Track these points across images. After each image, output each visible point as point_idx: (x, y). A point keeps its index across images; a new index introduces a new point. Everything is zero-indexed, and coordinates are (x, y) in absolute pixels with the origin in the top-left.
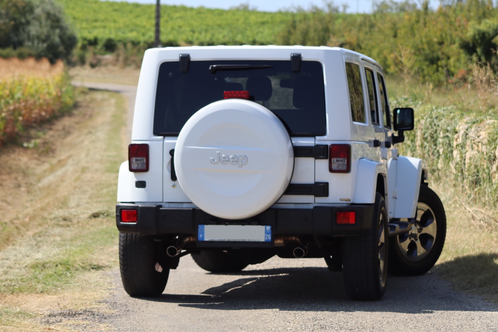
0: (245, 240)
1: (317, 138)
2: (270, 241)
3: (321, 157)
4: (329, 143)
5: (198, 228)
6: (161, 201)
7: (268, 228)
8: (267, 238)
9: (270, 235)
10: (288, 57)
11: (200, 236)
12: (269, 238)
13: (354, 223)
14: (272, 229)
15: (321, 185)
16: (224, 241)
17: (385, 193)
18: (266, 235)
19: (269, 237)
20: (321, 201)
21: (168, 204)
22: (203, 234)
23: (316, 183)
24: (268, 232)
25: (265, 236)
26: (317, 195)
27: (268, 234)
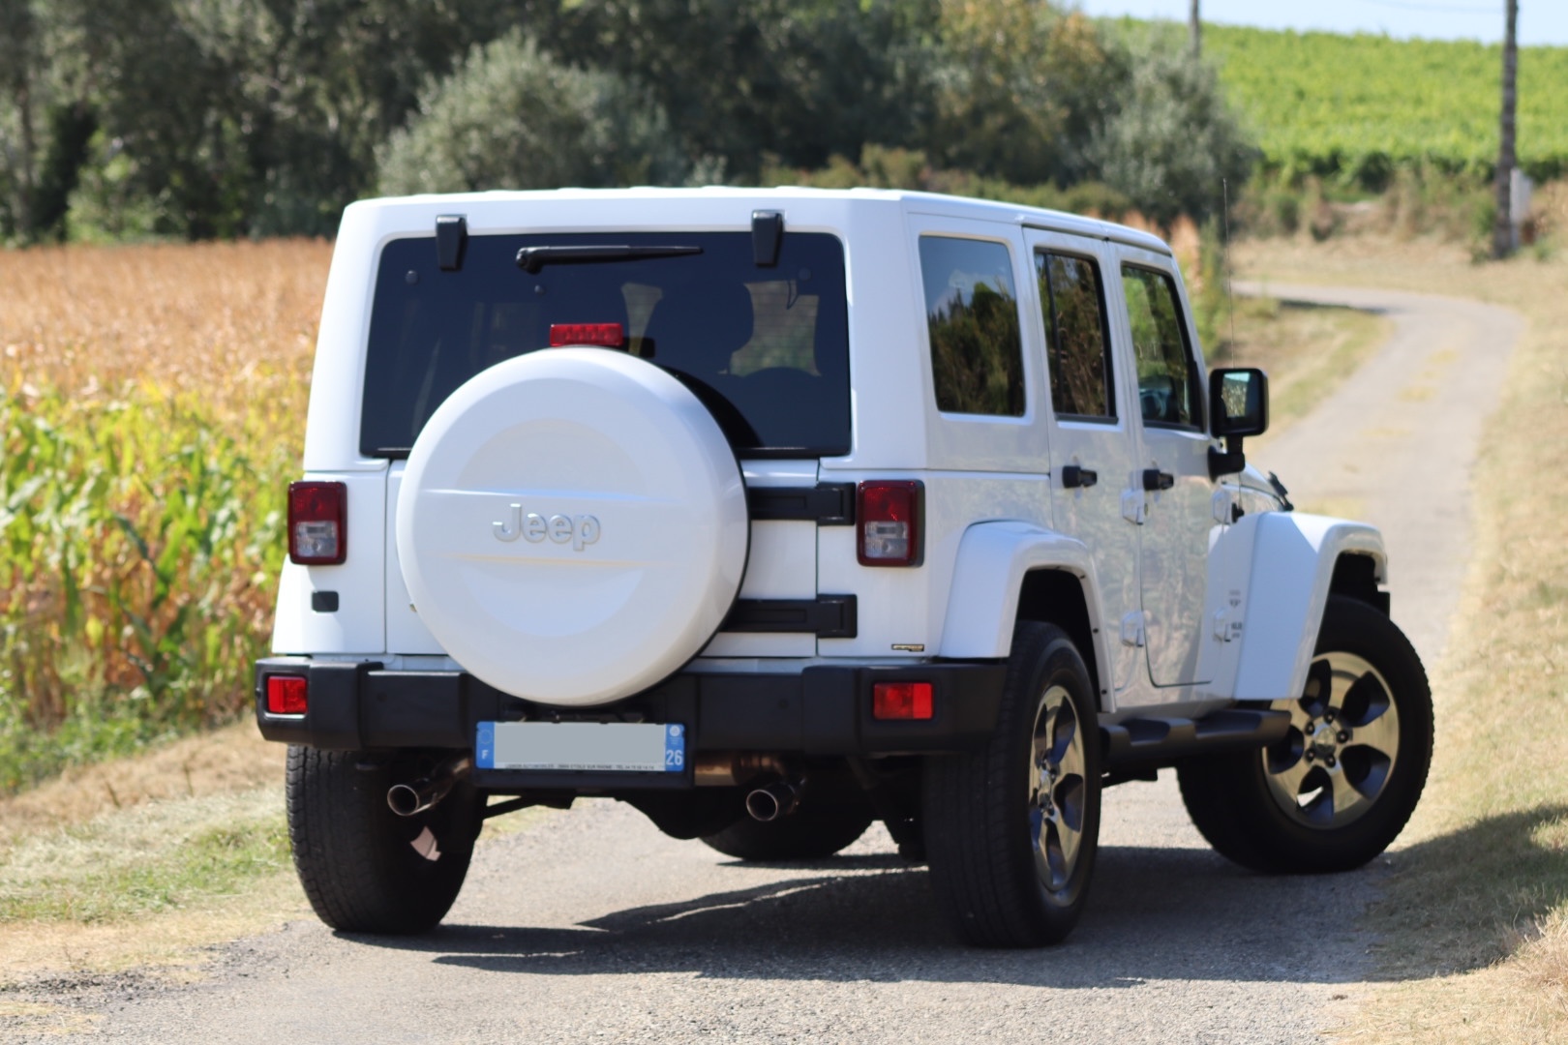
0: (610, 767)
1: (826, 461)
2: (681, 769)
3: (834, 518)
4: (858, 479)
5: (475, 730)
6: (381, 650)
7: (676, 730)
8: (673, 760)
9: (680, 752)
10: (742, 223)
11: (481, 754)
12: (678, 760)
13: (928, 715)
14: (686, 735)
15: (834, 602)
16: (551, 768)
17: (1093, 626)
18: (671, 751)
19: (677, 757)
20: (835, 650)
21: (400, 658)
22: (491, 748)
23: (821, 598)
24: (675, 743)
25: (667, 756)
26: (823, 633)
27: (675, 749)
